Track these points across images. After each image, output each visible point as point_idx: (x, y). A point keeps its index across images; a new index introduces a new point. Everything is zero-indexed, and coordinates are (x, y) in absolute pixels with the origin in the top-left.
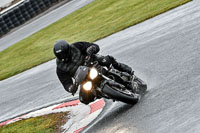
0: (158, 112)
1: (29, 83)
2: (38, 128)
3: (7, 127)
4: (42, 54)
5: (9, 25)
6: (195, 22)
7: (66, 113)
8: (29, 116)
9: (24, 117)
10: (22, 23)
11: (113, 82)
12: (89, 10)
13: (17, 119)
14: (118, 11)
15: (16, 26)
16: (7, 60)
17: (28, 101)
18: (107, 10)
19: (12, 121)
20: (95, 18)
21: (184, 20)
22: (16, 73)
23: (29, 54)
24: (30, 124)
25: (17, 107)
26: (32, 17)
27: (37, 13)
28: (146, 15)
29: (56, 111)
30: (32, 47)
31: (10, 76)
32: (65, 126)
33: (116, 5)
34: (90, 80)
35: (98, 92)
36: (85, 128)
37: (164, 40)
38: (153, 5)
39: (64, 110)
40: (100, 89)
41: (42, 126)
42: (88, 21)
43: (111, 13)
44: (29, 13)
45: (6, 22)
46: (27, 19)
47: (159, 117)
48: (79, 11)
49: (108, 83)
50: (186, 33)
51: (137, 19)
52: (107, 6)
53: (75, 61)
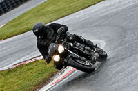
0: (131, 55)
3: (26, 65)
4: (51, 15)
9: (38, 58)
13: (34, 60)
16: (27, 20)
19: (30, 61)
23: (42, 15)
34: (58, 54)
47: (132, 59)
53: (50, 37)
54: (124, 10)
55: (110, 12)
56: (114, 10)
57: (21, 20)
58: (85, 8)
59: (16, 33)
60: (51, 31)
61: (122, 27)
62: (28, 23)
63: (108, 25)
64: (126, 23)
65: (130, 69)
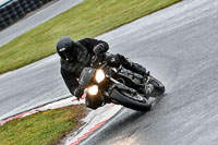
2: (57, 121)
3: (23, 120)
5: (25, 9)
8: (46, 108)
9: (41, 109)
11: (122, 86)
13: (34, 112)
15: (33, 9)
16: (23, 47)
17: (45, 91)
19: (28, 114)
22: (32, 62)
24: (48, 117)
30: (50, 33)
31: (26, 64)
32: (85, 120)
34: (96, 83)
35: (105, 97)
36: (107, 121)
37: (195, 25)
40: (107, 94)
41: (61, 119)
45: (22, 6)
49: (116, 88)
53: (81, 60)
54: (177, 31)
55: (154, 34)
56: (161, 31)
57: (14, 48)
58: (115, 28)
59: (5, 69)
60: (83, 50)
61: (174, 59)
62: (24, 53)
63: (151, 55)
64: (180, 52)
65: (186, 125)
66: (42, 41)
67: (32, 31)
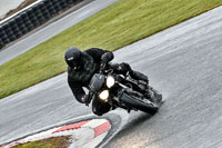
1: (26, 104)
4: (41, 71)
6: (210, 36)
7: (67, 138)
8: (26, 140)
10: (18, 37)
12: (92, 22)
14: (124, 23)
15: (12, 40)
17: (25, 124)
18: (113, 22)
20: (99, 31)
21: (198, 33)
22: (12, 93)
25: (13, 130)
26: (29, 30)
27: (35, 26)
28: (156, 28)
29: (56, 135)
30: (29, 64)
33: (122, 16)
38: (164, 16)
39: (66, 133)
40: (117, 99)
42: (91, 35)
43: (116, 26)
44: (26, 26)
46: (24, 33)
48: (81, 24)
49: (125, 92)
50: (200, 48)
51: (146, 32)
52: (112, 18)
53: (88, 69)
60: (89, 59)
66: (22, 72)
67: (11, 62)
